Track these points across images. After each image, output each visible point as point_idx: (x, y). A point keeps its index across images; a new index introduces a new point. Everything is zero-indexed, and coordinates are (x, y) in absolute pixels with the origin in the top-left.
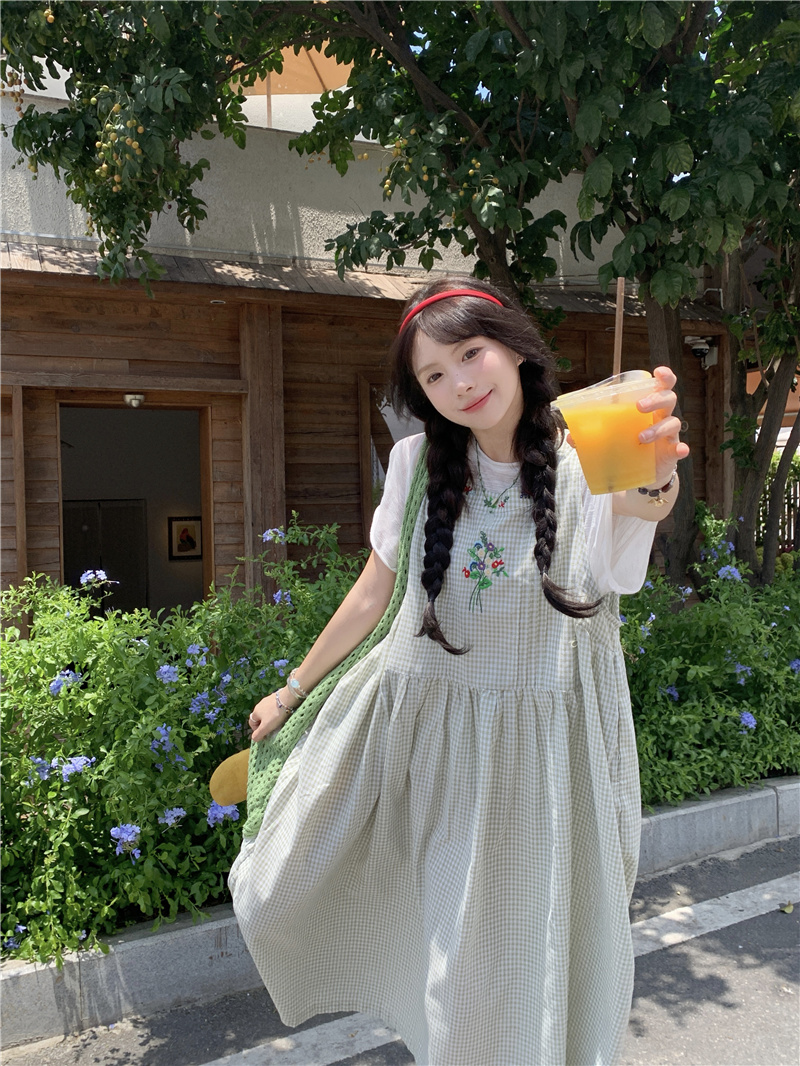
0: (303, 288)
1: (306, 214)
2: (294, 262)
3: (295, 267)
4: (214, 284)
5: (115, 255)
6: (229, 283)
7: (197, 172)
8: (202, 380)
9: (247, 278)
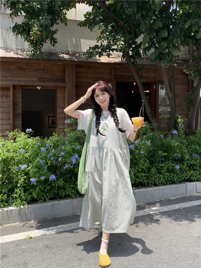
0: (81, 60)
1: (82, 40)
2: (79, 53)
3: (79, 54)
4: (59, 60)
5: (35, 53)
6: (62, 59)
7: (55, 32)
8: (56, 83)
9: (67, 58)
